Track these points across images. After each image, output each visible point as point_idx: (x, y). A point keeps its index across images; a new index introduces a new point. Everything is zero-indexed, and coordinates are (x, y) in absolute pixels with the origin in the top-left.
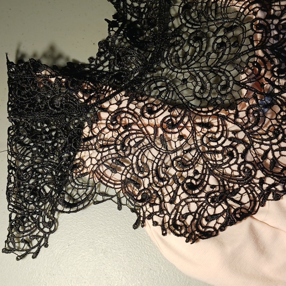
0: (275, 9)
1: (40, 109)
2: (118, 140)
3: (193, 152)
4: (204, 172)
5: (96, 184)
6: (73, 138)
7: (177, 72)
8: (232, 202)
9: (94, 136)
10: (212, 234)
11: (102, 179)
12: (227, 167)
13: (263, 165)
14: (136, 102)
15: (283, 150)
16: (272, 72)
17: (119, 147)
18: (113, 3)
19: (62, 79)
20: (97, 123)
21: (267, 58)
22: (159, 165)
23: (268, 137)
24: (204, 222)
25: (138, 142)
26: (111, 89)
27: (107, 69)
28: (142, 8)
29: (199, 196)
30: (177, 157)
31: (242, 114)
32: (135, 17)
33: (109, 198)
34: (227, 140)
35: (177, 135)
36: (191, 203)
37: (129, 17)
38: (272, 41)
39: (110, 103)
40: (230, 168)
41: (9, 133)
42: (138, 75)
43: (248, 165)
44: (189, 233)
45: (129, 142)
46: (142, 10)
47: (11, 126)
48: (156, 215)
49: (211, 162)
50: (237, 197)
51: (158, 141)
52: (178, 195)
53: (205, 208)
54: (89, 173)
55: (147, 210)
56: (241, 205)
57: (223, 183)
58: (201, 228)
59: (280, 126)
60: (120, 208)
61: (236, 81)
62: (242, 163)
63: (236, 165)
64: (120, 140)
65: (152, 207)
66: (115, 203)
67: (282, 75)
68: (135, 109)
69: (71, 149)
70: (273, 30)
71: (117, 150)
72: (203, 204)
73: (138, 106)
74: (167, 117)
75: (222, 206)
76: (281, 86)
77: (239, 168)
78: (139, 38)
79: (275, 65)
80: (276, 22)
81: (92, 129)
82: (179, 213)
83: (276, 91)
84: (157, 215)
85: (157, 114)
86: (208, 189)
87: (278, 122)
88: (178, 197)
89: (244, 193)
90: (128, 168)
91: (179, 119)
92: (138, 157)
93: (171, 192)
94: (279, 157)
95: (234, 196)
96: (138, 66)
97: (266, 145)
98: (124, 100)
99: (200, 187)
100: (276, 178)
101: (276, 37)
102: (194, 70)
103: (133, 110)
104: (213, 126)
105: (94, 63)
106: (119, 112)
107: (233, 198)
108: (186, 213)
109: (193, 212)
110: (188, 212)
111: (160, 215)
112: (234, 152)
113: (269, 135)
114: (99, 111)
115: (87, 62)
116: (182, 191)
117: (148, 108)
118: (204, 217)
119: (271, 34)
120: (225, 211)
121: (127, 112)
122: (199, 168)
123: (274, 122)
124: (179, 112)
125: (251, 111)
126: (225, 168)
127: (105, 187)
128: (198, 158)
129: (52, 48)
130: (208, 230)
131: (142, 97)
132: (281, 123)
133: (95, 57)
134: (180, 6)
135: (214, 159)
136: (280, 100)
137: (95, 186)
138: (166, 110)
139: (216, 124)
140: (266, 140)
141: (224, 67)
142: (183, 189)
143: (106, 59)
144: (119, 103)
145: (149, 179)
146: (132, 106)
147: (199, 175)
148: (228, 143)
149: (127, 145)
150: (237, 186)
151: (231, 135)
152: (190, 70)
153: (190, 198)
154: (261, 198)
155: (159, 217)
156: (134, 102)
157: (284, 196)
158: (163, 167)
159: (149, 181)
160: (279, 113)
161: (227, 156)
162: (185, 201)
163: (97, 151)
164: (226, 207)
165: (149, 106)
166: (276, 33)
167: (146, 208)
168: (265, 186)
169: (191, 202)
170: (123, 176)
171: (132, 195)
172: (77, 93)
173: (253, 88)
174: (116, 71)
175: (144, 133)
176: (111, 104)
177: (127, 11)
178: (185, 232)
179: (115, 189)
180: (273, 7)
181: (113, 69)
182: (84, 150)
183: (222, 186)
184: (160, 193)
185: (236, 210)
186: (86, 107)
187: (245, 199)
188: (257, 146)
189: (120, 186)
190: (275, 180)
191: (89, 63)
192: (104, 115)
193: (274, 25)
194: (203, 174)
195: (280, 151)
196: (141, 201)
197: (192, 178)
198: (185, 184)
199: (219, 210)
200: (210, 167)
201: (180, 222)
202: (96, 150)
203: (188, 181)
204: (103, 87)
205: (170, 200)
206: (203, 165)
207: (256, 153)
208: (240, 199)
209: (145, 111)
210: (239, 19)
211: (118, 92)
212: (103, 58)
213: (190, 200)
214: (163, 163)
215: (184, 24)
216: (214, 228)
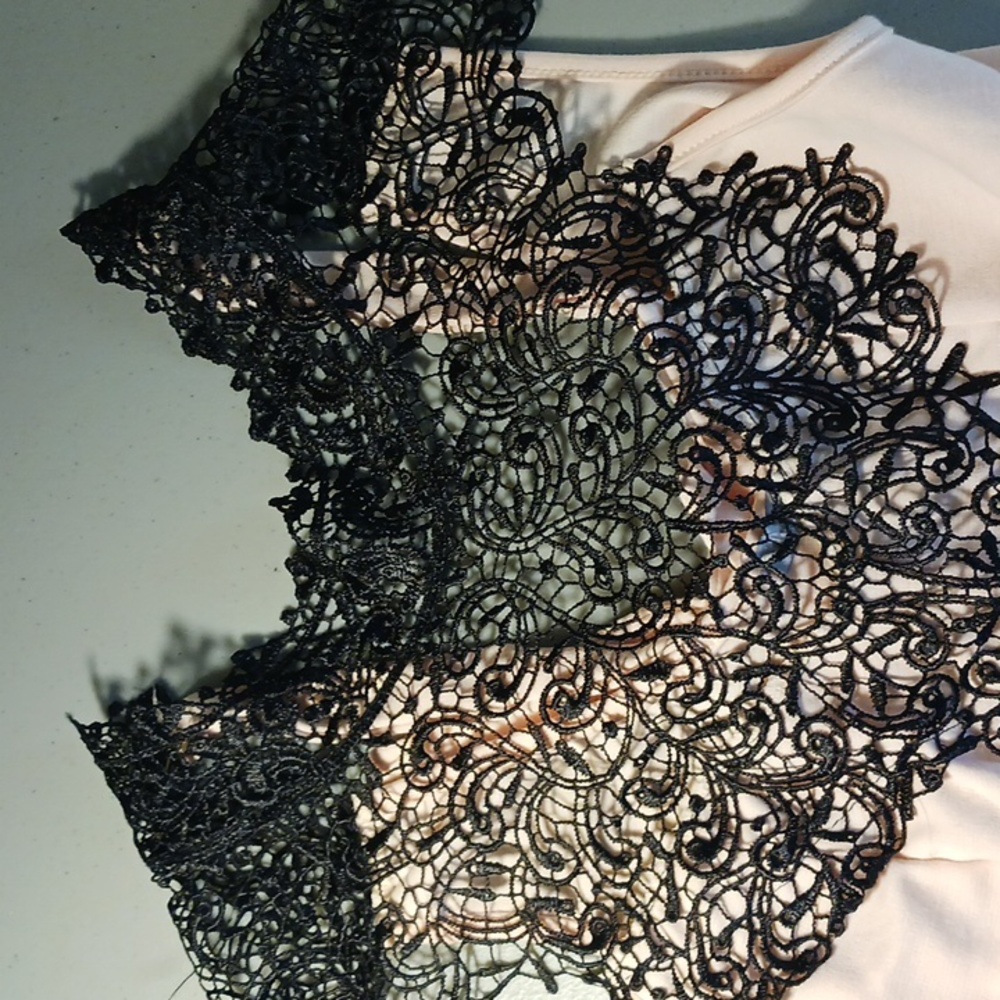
0: (679, 277)
1: (222, 819)
2: (456, 809)
3: (662, 752)
4: (718, 792)
5: (458, 952)
6: (340, 854)
7: (518, 552)
8: (827, 841)
9: (391, 826)
10: (816, 955)
11: (466, 933)
12: (767, 755)
13: (854, 708)
14: (452, 681)
15: (885, 646)
16: (751, 452)
17: (467, 826)
18: (272, 441)
19: (236, 714)
20: (381, 786)
21: (719, 421)
22: (593, 825)
23: (828, 628)
24: (783, 932)
25: (509, 788)
26: (373, 674)
27: (339, 622)
28: (349, 420)
29: (735, 866)
30: (628, 785)
31: (730, 602)
32: (345, 451)
33: (511, 971)
34: (731, 682)
35: (598, 725)
36: (724, 895)
37: (328, 457)
38: (713, 367)
39: (389, 715)
40: (775, 755)
41: (175, 918)
42: (424, 606)
43: (816, 727)
44: (756, 982)
45: (487, 799)
46: (353, 424)
47: (172, 899)
48: (649, 969)
49: (721, 757)
50: (835, 822)
51: (558, 763)
52: (681, 889)
53: (767, 890)
54: (426, 933)
55: (621, 967)
56: (853, 841)
57: (781, 798)
58: (782, 953)
59: (843, 587)
60: (552, 987)
61: (671, 520)
62: (798, 728)
63: (785, 739)
64: (461, 806)
65: (631, 951)
66: (535, 978)
67: (782, 448)
68: (458, 703)
69: (351, 887)
70: (701, 335)
71: (466, 837)
72: (754, 883)
73: (463, 691)
74: (548, 688)
75: (805, 866)
76: (790, 479)
77: (797, 745)
78: (381, 505)
79: (748, 430)
80: (697, 310)
81: (376, 810)
82: (706, 939)
83: (787, 498)
84: (653, 970)
85: (522, 690)
86: (749, 836)
87: (833, 577)
88: (682, 894)
89: (848, 803)
90: (519, 872)
91: (580, 681)
92: (528, 828)
93: (659, 889)
94: (886, 666)
95: (825, 823)
96: (412, 581)
97: (834, 649)
98: (420, 691)
99: (723, 841)
100: (904, 732)
101: (718, 350)
102: (557, 530)
103: (455, 709)
104: (672, 666)
105: (299, 621)
106: (423, 729)
107: (825, 831)
108: (725, 930)
109: (741, 919)
110: (728, 922)
111: (661, 966)
112: (764, 705)
113: (827, 623)
114: (371, 749)
115: (283, 627)
116: (685, 873)
117: (488, 684)
118: (776, 919)
119: (699, 352)
120: (820, 876)
121: (444, 721)
122: (700, 788)
123: (823, 582)
124: (574, 662)
125: (749, 582)
126: (763, 758)
127: (487, 948)
128: (683, 761)
129: (178, 632)
130: (802, 948)
131: (461, 658)
132: (842, 574)
133: (295, 603)
134: (441, 374)
135: (724, 748)
136: (809, 517)
137: (459, 960)
138: (537, 669)
139: (677, 657)
140: (828, 638)
141: (624, 492)
142: (685, 865)
143: (325, 596)
144: (411, 703)
145: (586, 872)
146: (448, 699)
147: (709, 807)
148: (735, 689)
149: (485, 810)
150: (819, 793)
151: (732, 666)
152: (546, 534)
153: (713, 884)
154: (895, 797)
155: (661, 973)
156: (447, 683)
157: (948, 769)
158: (606, 827)
159: (591, 878)
160: (824, 554)
161: (751, 727)
162: (705, 899)
163: (419, 864)
164: (817, 865)
165: (490, 677)
166: (711, 339)
167: (618, 962)
168: (890, 762)
169: (723, 892)
170: (516, 898)
171: (565, 940)
172: (293, 730)
173: (721, 523)
174: (365, 615)
175: (512, 757)
176: (393, 718)
177: (317, 445)
178: (744, 986)
179: (514, 940)
180: (671, 274)
181: (355, 612)
182: (384, 876)
183: (780, 809)
184: (632, 902)
185: (846, 862)
186: (333, 757)
187: (859, 817)
188: (813, 662)
189: (522, 929)
190: (903, 737)
191: (288, 627)
192: (390, 754)
193: (697, 321)
194: (719, 800)
195: (880, 651)
196: (596, 945)
197: (694, 824)
198: (684, 850)
199: (805, 879)
200: (724, 771)
201: (719, 963)
202: (414, 861)
203: (688, 836)
204: (351, 676)
205: (666, 912)
206: (706, 773)
207: (821, 684)
208: (844, 824)
209: (487, 697)
210: (598, 352)
211: (395, 676)
212: (315, 599)
213: (717, 888)
214: (601, 814)
215: (473, 415)
216: (816, 935)
